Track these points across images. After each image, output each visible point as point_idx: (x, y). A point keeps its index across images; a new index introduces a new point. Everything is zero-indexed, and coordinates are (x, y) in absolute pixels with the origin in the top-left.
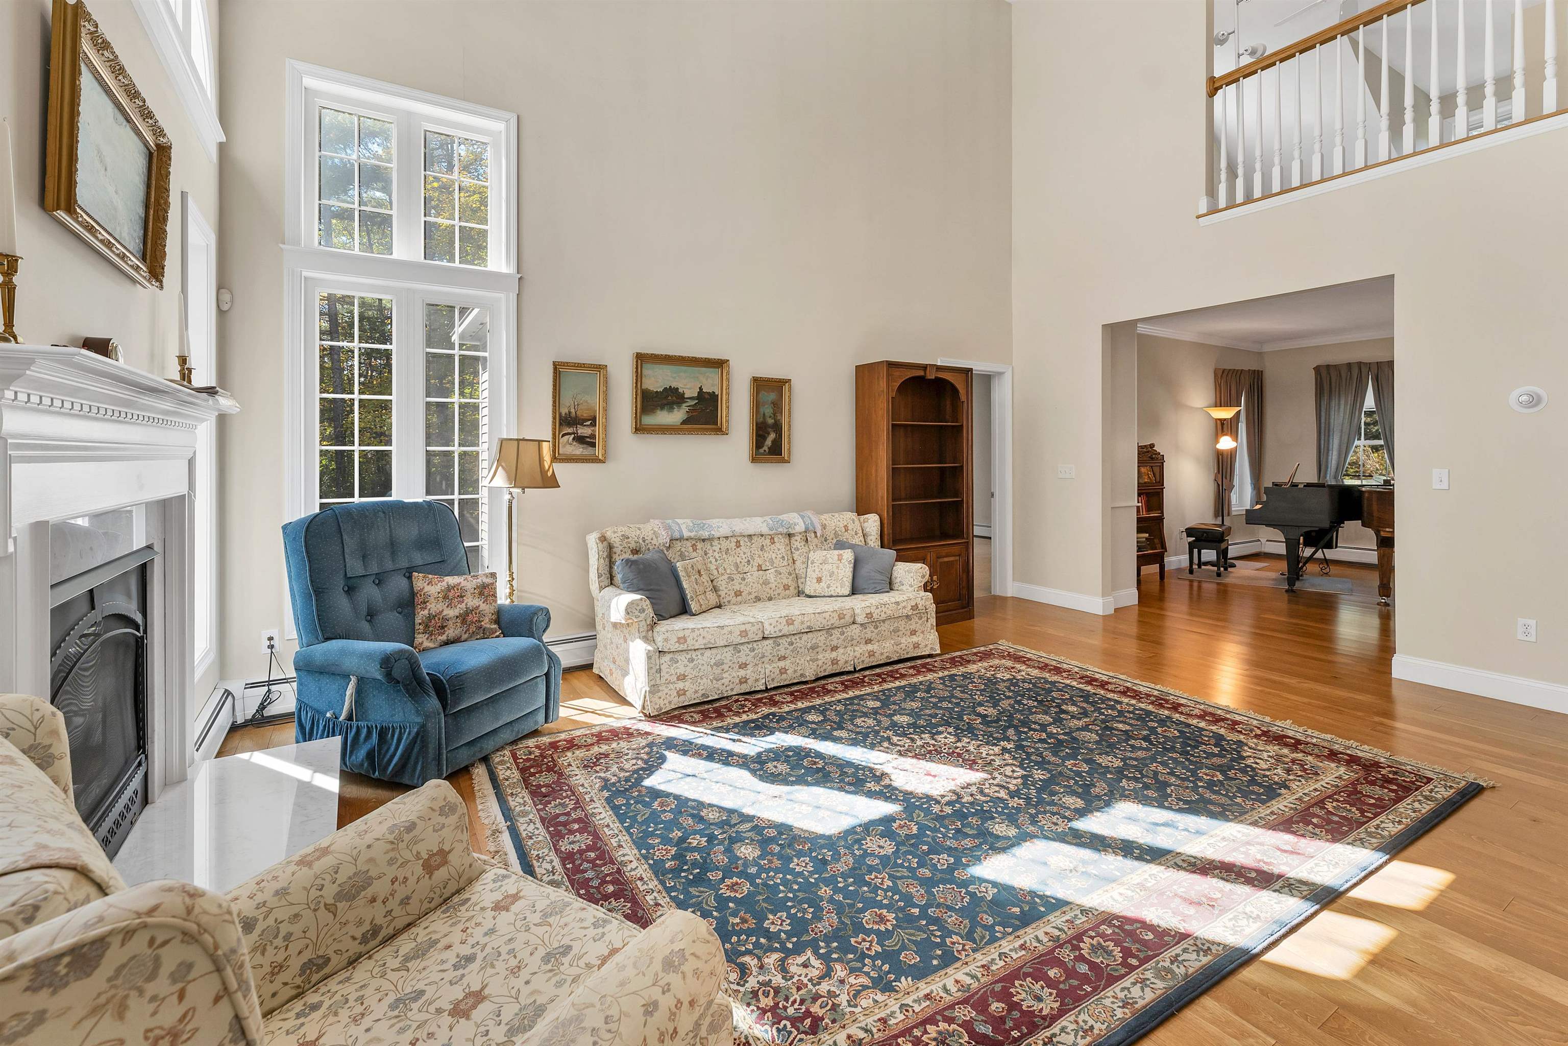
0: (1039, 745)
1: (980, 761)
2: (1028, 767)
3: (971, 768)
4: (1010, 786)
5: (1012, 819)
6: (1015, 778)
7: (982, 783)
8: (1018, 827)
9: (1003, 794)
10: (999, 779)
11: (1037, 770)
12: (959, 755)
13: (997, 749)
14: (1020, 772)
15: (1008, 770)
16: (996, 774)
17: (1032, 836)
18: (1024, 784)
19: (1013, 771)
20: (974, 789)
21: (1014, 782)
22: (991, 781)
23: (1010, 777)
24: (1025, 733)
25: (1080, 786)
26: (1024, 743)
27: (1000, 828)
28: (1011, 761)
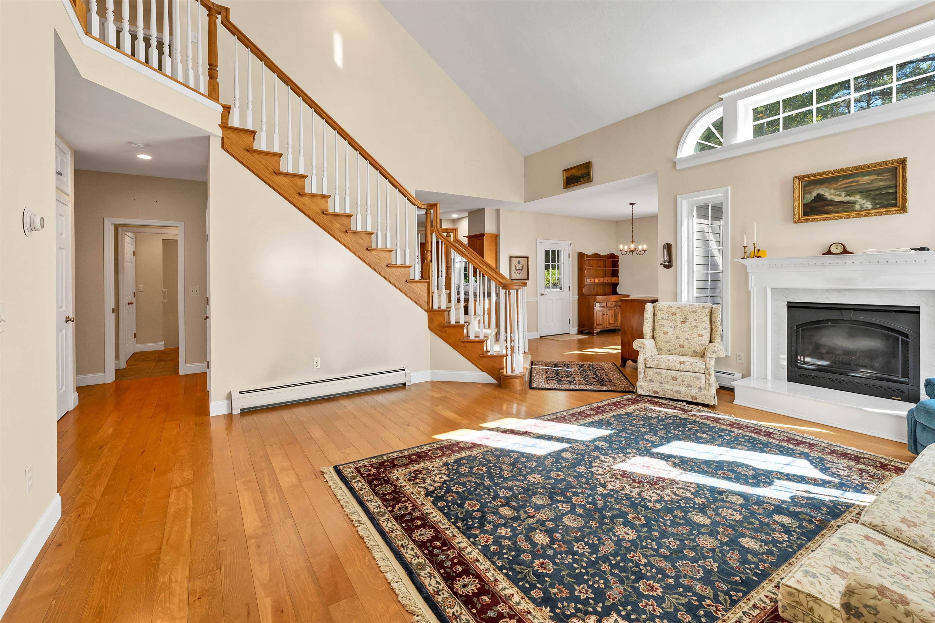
0: (579, 491)
1: (619, 477)
2: (588, 473)
3: (624, 471)
4: (599, 462)
5: (597, 448)
6: (596, 466)
7: (615, 463)
8: (595, 445)
9: (602, 457)
10: (606, 465)
11: (583, 472)
12: (634, 481)
13: (610, 487)
14: (593, 470)
15: (601, 471)
16: (608, 469)
17: (589, 441)
18: (591, 463)
19: (597, 470)
20: (619, 460)
21: (596, 464)
22: (610, 464)
23: (599, 467)
24: (588, 503)
25: (560, 463)
26: (589, 492)
27: (602, 444)
28: (599, 477)
